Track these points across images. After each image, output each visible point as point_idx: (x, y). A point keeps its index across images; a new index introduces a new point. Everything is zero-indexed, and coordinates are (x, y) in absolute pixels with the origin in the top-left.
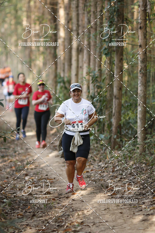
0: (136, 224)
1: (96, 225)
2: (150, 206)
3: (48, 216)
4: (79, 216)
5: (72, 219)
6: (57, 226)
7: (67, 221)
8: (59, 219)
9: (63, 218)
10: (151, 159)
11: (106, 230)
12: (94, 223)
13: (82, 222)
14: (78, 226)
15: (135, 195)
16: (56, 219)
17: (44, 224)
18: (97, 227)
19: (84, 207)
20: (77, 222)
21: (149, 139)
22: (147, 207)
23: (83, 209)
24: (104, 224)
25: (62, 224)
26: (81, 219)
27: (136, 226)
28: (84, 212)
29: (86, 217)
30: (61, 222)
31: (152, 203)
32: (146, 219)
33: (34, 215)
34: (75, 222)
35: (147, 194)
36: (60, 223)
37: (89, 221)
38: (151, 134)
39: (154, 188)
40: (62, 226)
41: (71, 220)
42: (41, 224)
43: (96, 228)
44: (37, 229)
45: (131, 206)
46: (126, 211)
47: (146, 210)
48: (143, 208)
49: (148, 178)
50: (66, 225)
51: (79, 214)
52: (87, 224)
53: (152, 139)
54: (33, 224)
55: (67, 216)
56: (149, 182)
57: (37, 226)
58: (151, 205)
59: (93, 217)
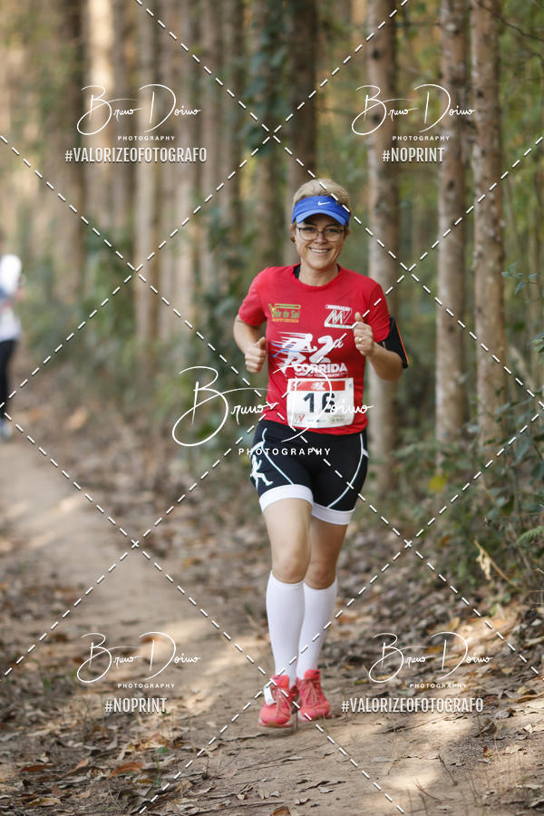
0: (368, 744)
1: (228, 748)
2: (417, 678)
3: (59, 720)
4: (166, 718)
5: (142, 728)
6: (91, 755)
7: (124, 737)
8: (97, 729)
9: (111, 727)
10: (417, 514)
11: (263, 765)
12: (220, 742)
13: (179, 739)
14: (165, 752)
15: (362, 643)
16: (88, 731)
17: (46, 747)
18: (231, 754)
19: (184, 687)
20: (159, 738)
21: (409, 444)
22: (403, 683)
23: (183, 691)
24: (255, 743)
25: (109, 747)
26: (175, 730)
27: (366, 749)
28: (184, 704)
29: (191, 721)
30: (104, 738)
31: (422, 670)
32: (401, 725)
33: (9, 718)
34: (153, 741)
35: (406, 638)
36: (102, 743)
37: (202, 734)
38: (417, 424)
39: (428, 615)
40: (108, 755)
41: (139, 733)
42: (33, 747)
43: (228, 759)
44: (19, 764)
45: (350, 680)
46: (331, 696)
47: (402, 693)
48: (391, 688)
49: (410, 580)
50: (120, 749)
51: (167, 712)
52: (194, 746)
53: (421, 446)
54: (6, 747)
55: (124, 719)
56: (413, 595)
57: (22, 756)
58: (420, 674)
59: (217, 719)
